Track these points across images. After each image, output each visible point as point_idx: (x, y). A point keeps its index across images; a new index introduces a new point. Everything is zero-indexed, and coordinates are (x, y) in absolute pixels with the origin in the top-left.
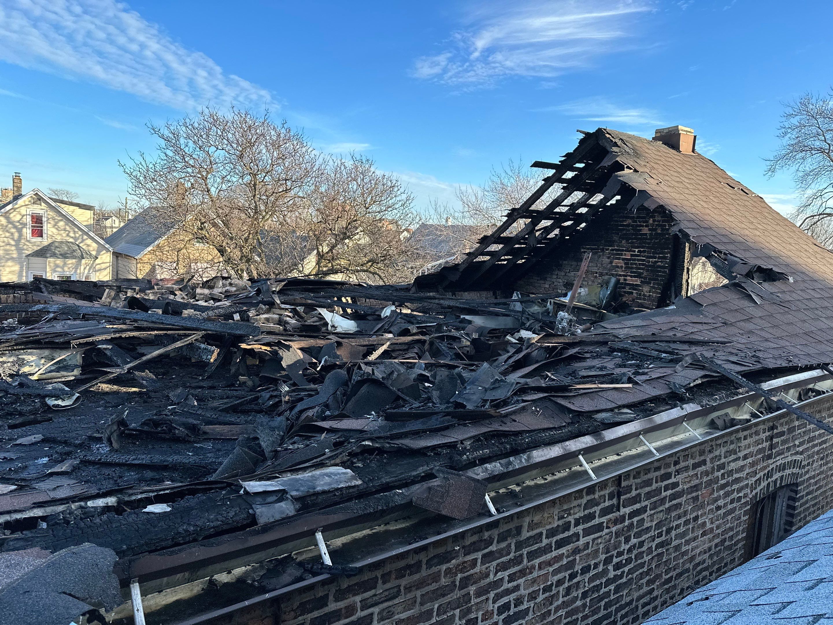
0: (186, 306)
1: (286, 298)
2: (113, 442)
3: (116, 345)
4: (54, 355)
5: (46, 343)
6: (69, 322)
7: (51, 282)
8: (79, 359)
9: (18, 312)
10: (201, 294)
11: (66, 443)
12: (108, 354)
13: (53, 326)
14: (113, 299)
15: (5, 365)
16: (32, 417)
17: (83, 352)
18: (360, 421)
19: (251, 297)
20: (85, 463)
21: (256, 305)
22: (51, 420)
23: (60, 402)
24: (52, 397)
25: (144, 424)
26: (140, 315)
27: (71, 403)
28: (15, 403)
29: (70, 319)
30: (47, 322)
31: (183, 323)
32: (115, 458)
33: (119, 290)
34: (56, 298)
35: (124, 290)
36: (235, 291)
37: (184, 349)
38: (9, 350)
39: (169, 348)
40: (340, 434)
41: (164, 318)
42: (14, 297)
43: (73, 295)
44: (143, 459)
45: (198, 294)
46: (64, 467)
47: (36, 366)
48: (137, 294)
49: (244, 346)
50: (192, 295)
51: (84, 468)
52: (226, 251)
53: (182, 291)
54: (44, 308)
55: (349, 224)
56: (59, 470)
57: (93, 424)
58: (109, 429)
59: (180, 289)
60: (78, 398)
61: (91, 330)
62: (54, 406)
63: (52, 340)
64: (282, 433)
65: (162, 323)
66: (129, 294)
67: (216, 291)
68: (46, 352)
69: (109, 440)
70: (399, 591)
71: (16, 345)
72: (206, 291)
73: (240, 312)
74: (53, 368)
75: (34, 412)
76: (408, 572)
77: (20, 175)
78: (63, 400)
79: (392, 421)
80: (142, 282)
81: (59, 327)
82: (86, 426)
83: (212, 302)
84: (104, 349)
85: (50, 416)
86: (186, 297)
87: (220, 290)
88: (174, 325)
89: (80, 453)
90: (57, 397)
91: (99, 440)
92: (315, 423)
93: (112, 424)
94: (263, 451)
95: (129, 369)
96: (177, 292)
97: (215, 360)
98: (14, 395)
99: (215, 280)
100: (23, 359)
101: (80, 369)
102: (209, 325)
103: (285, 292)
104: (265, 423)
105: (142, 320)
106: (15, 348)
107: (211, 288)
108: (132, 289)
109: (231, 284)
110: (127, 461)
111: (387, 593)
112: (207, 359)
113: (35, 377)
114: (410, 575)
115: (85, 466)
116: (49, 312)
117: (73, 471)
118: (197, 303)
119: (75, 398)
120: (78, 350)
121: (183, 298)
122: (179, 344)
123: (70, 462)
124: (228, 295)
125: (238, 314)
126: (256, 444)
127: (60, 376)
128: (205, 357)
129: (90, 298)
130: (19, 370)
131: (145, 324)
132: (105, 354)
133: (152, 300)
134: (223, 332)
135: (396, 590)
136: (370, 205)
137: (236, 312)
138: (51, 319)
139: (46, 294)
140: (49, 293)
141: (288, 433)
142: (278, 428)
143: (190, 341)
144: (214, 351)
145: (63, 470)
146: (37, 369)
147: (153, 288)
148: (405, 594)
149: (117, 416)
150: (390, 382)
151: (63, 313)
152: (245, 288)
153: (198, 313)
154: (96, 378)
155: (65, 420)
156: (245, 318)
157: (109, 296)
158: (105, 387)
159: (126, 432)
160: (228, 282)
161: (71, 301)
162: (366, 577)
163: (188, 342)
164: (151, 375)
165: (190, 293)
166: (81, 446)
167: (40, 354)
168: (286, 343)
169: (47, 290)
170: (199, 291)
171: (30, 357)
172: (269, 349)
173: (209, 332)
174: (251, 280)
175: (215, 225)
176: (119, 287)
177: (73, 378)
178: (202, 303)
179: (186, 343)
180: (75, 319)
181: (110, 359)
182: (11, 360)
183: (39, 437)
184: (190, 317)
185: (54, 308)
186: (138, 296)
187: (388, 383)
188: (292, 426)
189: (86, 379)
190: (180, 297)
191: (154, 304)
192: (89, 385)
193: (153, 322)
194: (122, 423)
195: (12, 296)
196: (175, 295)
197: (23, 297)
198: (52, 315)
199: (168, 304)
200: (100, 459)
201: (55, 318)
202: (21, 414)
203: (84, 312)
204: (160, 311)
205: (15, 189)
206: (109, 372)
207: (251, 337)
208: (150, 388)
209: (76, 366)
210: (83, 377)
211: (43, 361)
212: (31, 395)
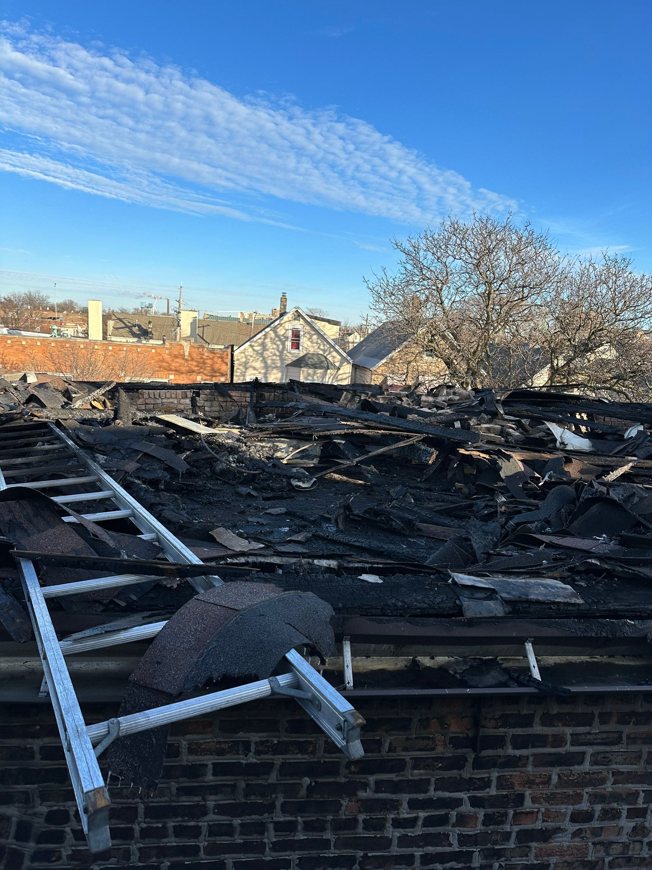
0: (411, 411)
1: (511, 409)
2: (340, 524)
3: (348, 441)
4: (300, 445)
5: (294, 433)
6: (313, 418)
7: (302, 384)
8: (318, 451)
9: (277, 407)
10: (425, 402)
11: (302, 518)
12: (341, 448)
13: (301, 420)
14: (349, 401)
15: (264, 449)
16: (280, 493)
17: (322, 444)
18: (586, 542)
19: (473, 406)
20: (316, 537)
21: (478, 414)
22: (294, 498)
23: (301, 484)
24: (296, 479)
25: (365, 512)
26: (371, 415)
27: (309, 486)
28: (268, 480)
29: (314, 416)
30: (297, 416)
31: (406, 425)
32: (340, 537)
33: (355, 394)
34: (305, 397)
35: (359, 394)
36: (458, 400)
37: (406, 450)
38: (268, 438)
39: (393, 447)
40: (561, 551)
41: (390, 420)
42: (275, 395)
43: (318, 396)
44: (362, 542)
45: (423, 401)
46: (300, 537)
47: (286, 452)
48: (369, 398)
49: (462, 451)
50: (417, 402)
51: (315, 541)
52: (452, 362)
53: (408, 398)
54: (295, 405)
55: (593, 333)
56: (296, 539)
57: (325, 507)
58: (337, 511)
59: (407, 396)
60: (315, 482)
61: (329, 426)
62: (296, 486)
63: (299, 431)
64: (495, 539)
65: (389, 424)
66: (362, 398)
67: (440, 399)
68: (294, 442)
69: (336, 521)
70: (621, 738)
71: (273, 433)
72: (431, 399)
73: (461, 420)
74: (298, 456)
75: (281, 489)
76: (634, 719)
77: (286, 295)
78: (304, 482)
79: (627, 547)
80: (374, 388)
81: (305, 421)
82: (319, 507)
83: (435, 409)
84: (339, 443)
85: (293, 494)
86: (411, 404)
87: (443, 399)
88: (398, 427)
89: (313, 529)
90: (300, 480)
91: (328, 520)
92: (533, 535)
93: (340, 507)
94: (474, 553)
95: (357, 462)
96: (404, 399)
97: (434, 463)
98: (268, 473)
99: (439, 388)
100: (277, 446)
101: (318, 459)
102: (431, 429)
103: (510, 404)
104: (478, 527)
105: (371, 420)
106: (272, 436)
107: (435, 396)
108: (365, 393)
109: (454, 393)
110: (349, 542)
111: (604, 736)
112: (426, 460)
113: (285, 462)
114: (636, 724)
115: (316, 540)
116: (299, 409)
117: (306, 542)
118: (421, 409)
119: (312, 481)
120: (318, 442)
121: (409, 404)
122: (402, 444)
123: (305, 534)
124: (450, 404)
125: (459, 422)
126: (468, 545)
127: (303, 462)
128: (424, 458)
129: (331, 400)
130: (273, 454)
131: (374, 424)
132: (339, 448)
133: (382, 404)
134: (444, 437)
135: (616, 735)
136: (622, 311)
137: (457, 420)
138: (300, 414)
139: (298, 394)
140: (300, 393)
141: (502, 540)
142: (492, 534)
143: (412, 442)
144: (433, 453)
145: (299, 539)
146: (286, 455)
147: (383, 393)
148: (628, 744)
149: (345, 501)
150: (630, 505)
151: (309, 410)
152: (468, 397)
153: (422, 418)
154: (330, 468)
155: (304, 499)
156: (466, 426)
157: (346, 398)
158: (336, 476)
159: (351, 517)
160: (452, 391)
161: (316, 401)
162: (581, 709)
163: (410, 443)
164: (375, 470)
165: (415, 400)
166: (314, 522)
167: (290, 443)
168: (506, 452)
169: (299, 391)
170: (423, 398)
171: (282, 444)
172: (487, 457)
173: (431, 436)
174: (475, 390)
175: (444, 337)
176: (355, 391)
177: (312, 465)
178: (426, 410)
179: (408, 444)
180: (317, 416)
181: (342, 452)
182: (268, 445)
183: (283, 510)
184: (413, 421)
185: (303, 405)
186: (370, 400)
187: (628, 507)
188: (507, 534)
189: (322, 467)
190: (406, 402)
191: (383, 407)
192: (324, 473)
193: (380, 423)
194: (347, 508)
195: (273, 394)
196: (402, 401)
197: (281, 395)
198: (300, 411)
199: (395, 408)
200: (328, 536)
201: (302, 414)
202: (272, 490)
203: (325, 410)
204: (388, 414)
205: (282, 307)
206: (341, 464)
207: (470, 443)
208: (374, 482)
209: (316, 456)
210: (321, 465)
211: (291, 449)
212: (280, 475)
